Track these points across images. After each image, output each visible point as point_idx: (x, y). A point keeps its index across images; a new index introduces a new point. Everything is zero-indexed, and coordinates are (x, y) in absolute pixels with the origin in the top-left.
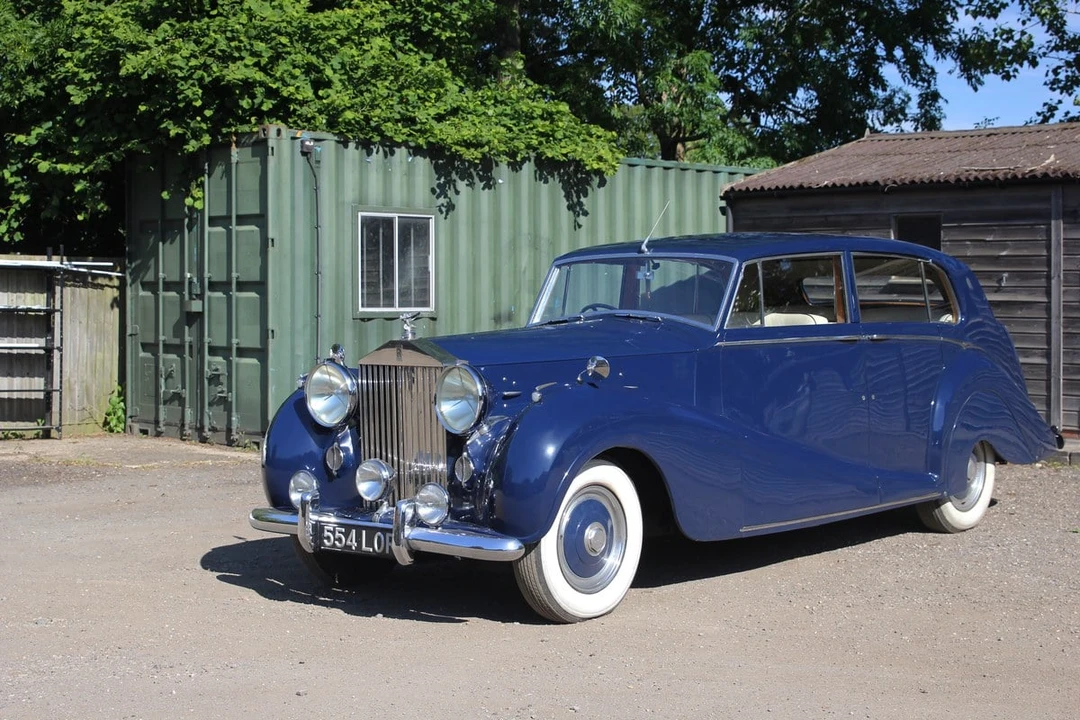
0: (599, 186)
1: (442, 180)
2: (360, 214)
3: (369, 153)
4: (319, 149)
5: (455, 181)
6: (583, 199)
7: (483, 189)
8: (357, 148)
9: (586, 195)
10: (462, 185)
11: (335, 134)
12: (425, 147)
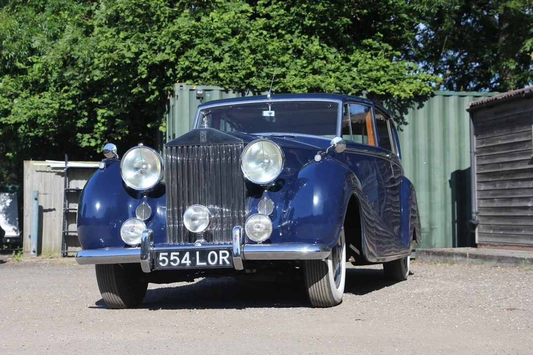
0: (418, 108)
3: (243, 95)
8: (234, 93)
9: (407, 113)
11: (218, 86)
12: (280, 91)
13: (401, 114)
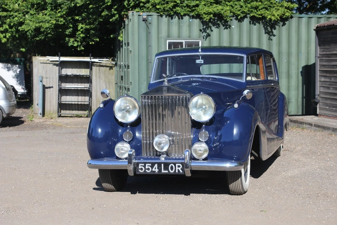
0: (282, 26)
1: (205, 27)
2: (168, 41)
3: (172, 19)
4: (150, 19)
5: (211, 27)
6: (273, 30)
7: (224, 29)
8: (166, 17)
9: (275, 29)
10: (213, 28)
11: (156, 13)
12: (195, 16)
13: (272, 30)
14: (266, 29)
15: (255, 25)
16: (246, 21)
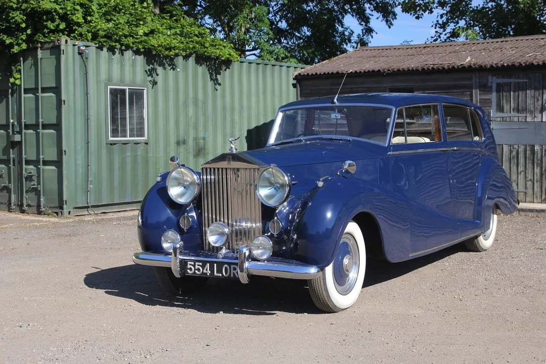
0: (226, 69)
7: (170, 70)
8: (107, 51)
9: (220, 74)
13: (216, 76)
14: (211, 75)
15: (201, 65)
16: (192, 60)
